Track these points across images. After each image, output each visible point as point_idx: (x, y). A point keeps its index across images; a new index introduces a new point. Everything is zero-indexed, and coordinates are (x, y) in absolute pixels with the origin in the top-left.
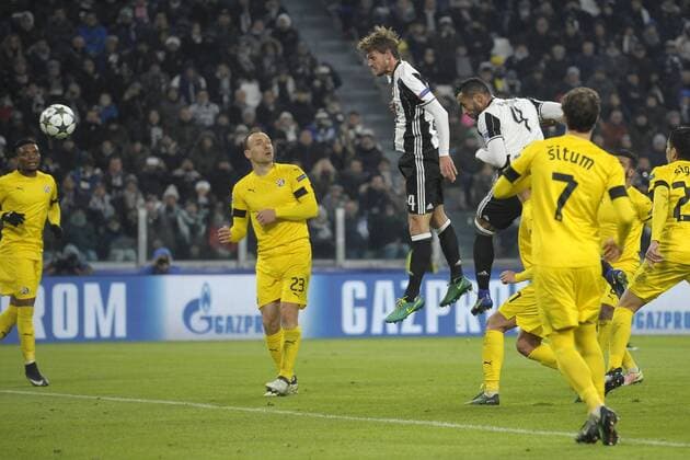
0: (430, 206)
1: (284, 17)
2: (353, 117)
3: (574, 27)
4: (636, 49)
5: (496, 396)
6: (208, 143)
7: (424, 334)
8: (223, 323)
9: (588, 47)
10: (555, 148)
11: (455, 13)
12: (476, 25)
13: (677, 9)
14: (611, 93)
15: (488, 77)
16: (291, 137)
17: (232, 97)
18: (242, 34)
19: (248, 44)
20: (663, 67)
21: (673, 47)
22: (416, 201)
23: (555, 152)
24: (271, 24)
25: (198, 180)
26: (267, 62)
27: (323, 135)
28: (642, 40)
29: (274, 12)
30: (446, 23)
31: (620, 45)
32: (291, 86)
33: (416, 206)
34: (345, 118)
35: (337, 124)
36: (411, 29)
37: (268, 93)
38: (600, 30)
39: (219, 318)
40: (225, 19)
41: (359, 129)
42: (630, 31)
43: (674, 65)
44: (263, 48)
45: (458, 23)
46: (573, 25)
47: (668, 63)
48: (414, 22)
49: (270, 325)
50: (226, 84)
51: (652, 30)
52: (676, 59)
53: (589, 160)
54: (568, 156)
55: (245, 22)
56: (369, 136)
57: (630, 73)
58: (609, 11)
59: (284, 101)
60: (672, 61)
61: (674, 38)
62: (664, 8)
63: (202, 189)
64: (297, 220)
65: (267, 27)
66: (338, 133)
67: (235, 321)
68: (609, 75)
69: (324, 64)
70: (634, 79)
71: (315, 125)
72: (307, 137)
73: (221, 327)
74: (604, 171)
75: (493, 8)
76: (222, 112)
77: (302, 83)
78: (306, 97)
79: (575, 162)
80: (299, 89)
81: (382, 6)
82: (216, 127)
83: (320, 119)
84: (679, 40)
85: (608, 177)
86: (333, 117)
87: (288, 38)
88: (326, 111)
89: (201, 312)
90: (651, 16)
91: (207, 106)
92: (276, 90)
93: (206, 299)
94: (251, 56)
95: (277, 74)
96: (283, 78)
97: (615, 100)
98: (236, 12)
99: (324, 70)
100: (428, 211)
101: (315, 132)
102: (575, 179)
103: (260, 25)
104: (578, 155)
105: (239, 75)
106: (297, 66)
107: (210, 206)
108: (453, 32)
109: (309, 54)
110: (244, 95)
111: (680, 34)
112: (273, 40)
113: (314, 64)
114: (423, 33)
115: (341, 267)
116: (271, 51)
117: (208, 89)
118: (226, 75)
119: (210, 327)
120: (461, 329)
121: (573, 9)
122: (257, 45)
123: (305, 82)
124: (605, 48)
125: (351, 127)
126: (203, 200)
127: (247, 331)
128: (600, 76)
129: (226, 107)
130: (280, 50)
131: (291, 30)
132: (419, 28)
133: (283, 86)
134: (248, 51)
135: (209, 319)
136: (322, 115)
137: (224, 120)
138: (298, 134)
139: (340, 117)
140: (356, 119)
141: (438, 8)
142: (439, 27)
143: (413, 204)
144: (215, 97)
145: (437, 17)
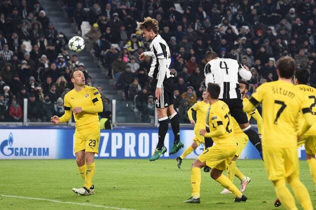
0: (167, 105)
1: (42, 11)
2: (75, 57)
3: (173, 19)
4: (201, 29)
5: (198, 199)
6: (9, 68)
7: (110, 157)
8: (18, 151)
9: (180, 28)
10: (275, 88)
11: (120, 11)
12: (129, 17)
13: (219, 11)
14: (190, 49)
15: (135, 40)
16: (47, 66)
17: (19, 47)
18: (23, 19)
19: (26, 24)
20: (213, 37)
21: (217, 28)
22: (160, 102)
23: (275, 90)
24: (37, 15)
25: (4, 85)
26: (35, 32)
27: (60, 65)
28: (203, 25)
29: (38, 9)
30: (116, 16)
31: (193, 27)
32: (46, 43)
33: (160, 105)
34: (70, 57)
35: (67, 60)
36: (100, 18)
37: (36, 46)
38: (185, 20)
39: (17, 149)
40: (16, 12)
41: (77, 63)
42: (198, 21)
43: (218, 36)
44: (33, 25)
45: (121, 15)
46: (173, 17)
47: (215, 35)
48: (101, 15)
49: (80, 161)
50: (16, 41)
51: (208, 20)
52: (218, 34)
53: (292, 94)
54: (282, 91)
55: (25, 14)
56: (82, 66)
57: (198, 39)
58: (188, 11)
59: (43, 50)
60: (217, 34)
61: (218, 24)
62: (213, 11)
63: (6, 89)
64: (93, 114)
65: (34, 16)
66: (68, 65)
67: (24, 150)
68: (189, 40)
69: (61, 33)
70: (200, 42)
71: (57, 61)
72: (54, 66)
73: (18, 153)
74: (300, 100)
75: (136, 9)
76: (15, 54)
77: (51, 41)
78: (52, 48)
79: (286, 95)
80: (49, 44)
81: (86, 7)
82: (12, 61)
83: (59, 58)
84: (220, 25)
85: (302, 102)
86: (65, 57)
87: (45, 21)
88: (62, 55)
89: (9, 146)
90: (207, 14)
91: (8, 51)
92: (39, 44)
93: (11, 140)
94: (27, 29)
95: (40, 37)
96: (42, 39)
97: (192, 52)
98: (20, 9)
99: (61, 36)
100: (165, 107)
101: (57, 64)
102: (286, 103)
103: (31, 15)
104: (287, 92)
105: (22, 37)
106: (49, 34)
107: (10, 97)
108: (119, 19)
109: (54, 28)
110: (25, 46)
111: (220, 23)
112: (38, 22)
113: (56, 33)
114: (106, 20)
115: (70, 125)
116: (36, 27)
117: (8, 43)
118: (16, 38)
119: (12, 153)
120: (127, 155)
121: (172, 10)
122: (30, 24)
123: (52, 41)
124: (187, 28)
125: (74, 62)
126: (6, 94)
127: (29, 155)
128: (185, 41)
129: (16, 52)
130: (41, 27)
131: (45, 18)
132: (104, 18)
133: (42, 43)
134: (26, 27)
135: (12, 149)
136: (60, 56)
137: (16, 58)
138: (50, 65)
139: (68, 57)
140: (76, 58)
141: (112, 9)
142: (112, 17)
143: (158, 104)
144: (11, 47)
145: (111, 13)
